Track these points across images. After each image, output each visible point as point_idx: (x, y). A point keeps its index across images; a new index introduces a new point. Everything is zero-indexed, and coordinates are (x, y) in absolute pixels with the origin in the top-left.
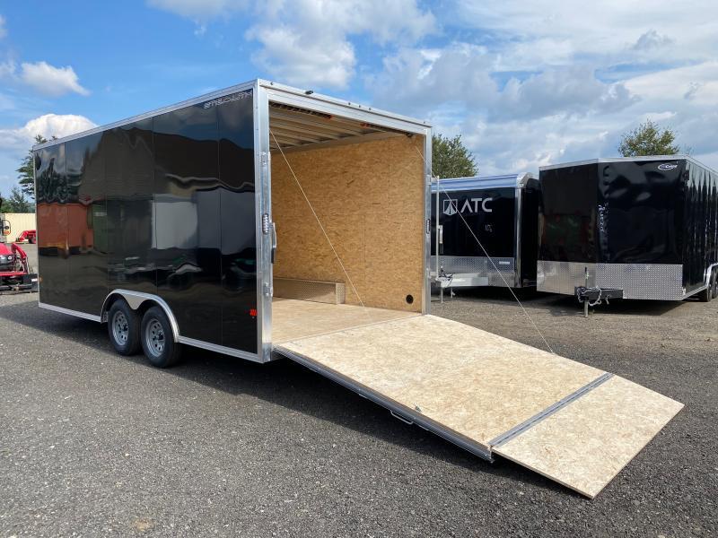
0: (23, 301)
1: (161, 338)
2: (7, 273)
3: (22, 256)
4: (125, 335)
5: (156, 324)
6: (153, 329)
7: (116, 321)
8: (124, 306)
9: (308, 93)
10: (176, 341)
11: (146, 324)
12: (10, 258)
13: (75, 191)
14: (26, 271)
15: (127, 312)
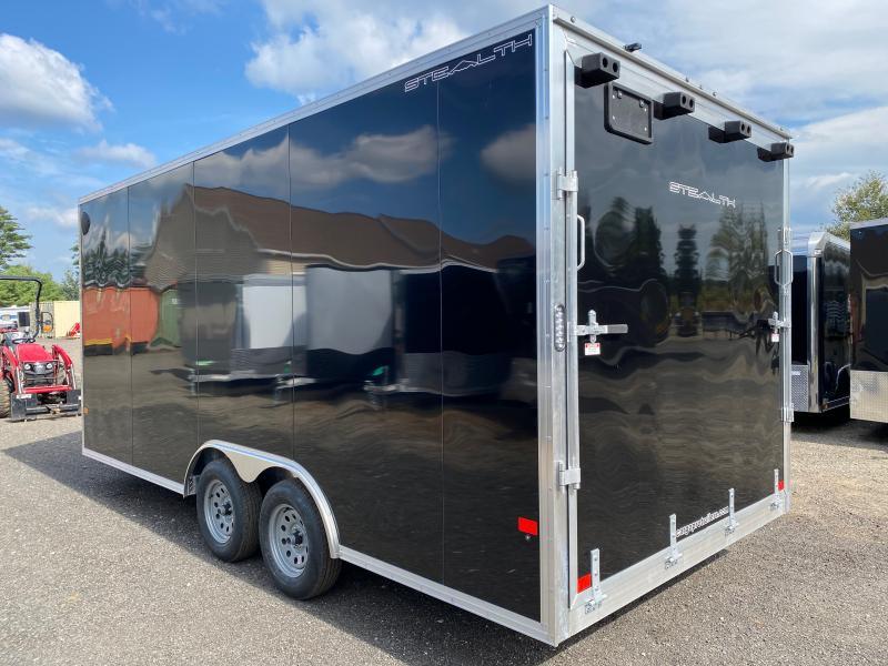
0: (65, 431)
1: (299, 540)
2: (45, 388)
3: (66, 363)
4: (229, 522)
5: (289, 514)
6: (283, 522)
7: (212, 496)
8: (226, 472)
9: (632, 48)
10: (334, 556)
11: (270, 512)
12: (50, 366)
13: (140, 272)
14: (71, 385)
15: (233, 484)
